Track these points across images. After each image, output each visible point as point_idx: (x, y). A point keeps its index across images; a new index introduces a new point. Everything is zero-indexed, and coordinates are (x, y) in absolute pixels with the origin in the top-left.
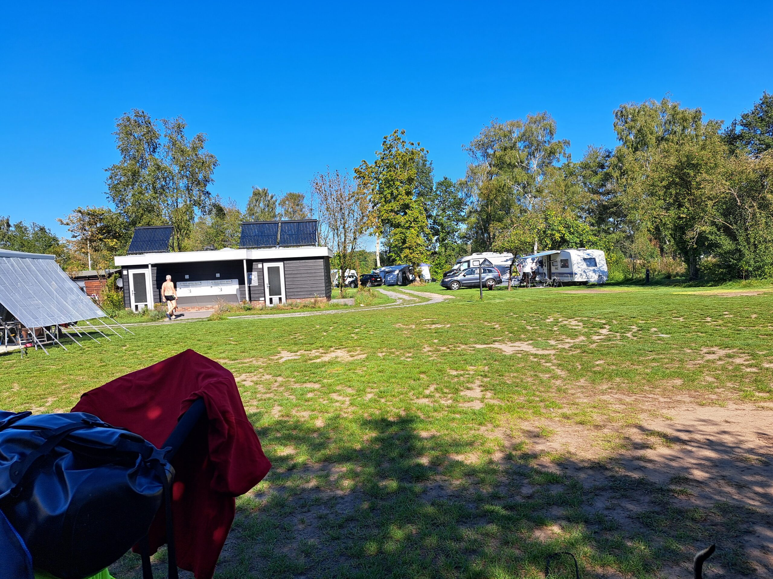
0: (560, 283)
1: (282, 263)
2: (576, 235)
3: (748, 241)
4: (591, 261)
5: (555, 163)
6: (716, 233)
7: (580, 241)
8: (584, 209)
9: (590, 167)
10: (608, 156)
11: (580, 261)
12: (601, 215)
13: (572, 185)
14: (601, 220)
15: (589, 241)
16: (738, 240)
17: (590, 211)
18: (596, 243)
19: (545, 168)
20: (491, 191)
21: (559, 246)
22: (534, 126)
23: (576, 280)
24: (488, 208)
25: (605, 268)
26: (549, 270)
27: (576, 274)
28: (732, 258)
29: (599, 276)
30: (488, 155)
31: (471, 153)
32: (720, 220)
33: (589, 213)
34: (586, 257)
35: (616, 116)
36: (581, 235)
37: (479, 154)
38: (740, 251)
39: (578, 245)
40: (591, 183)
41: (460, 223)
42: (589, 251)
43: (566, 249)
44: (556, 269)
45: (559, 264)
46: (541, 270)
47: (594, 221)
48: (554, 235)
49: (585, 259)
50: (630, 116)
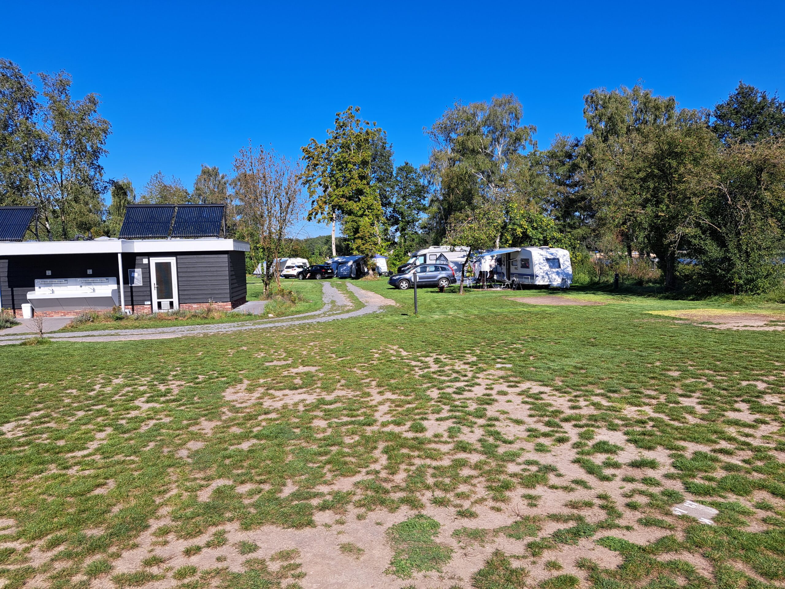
0: (519, 285)
1: (175, 258)
2: (540, 230)
3: (739, 247)
4: (554, 262)
5: (520, 151)
6: (700, 237)
7: (544, 237)
8: (549, 201)
9: (557, 156)
10: (577, 145)
11: (542, 261)
12: (567, 208)
13: (537, 175)
14: (567, 214)
15: (553, 238)
16: (726, 246)
17: (556, 204)
18: (561, 240)
19: (510, 156)
20: (452, 179)
21: (522, 242)
22: (499, 110)
23: (537, 283)
24: (449, 196)
25: (570, 270)
26: (508, 269)
27: (537, 276)
28: (720, 268)
29: (563, 279)
30: (451, 140)
31: (433, 136)
32: (706, 221)
33: (555, 206)
34: (549, 257)
35: (587, 101)
36: (546, 231)
37: (441, 138)
38: (729, 259)
39: (541, 242)
40: (558, 174)
41: (421, 213)
42: (552, 250)
43: (528, 246)
44: (516, 269)
45: (519, 264)
46: (499, 270)
47: (560, 215)
48: (515, 230)
49: (548, 260)
50: (601, 102)
